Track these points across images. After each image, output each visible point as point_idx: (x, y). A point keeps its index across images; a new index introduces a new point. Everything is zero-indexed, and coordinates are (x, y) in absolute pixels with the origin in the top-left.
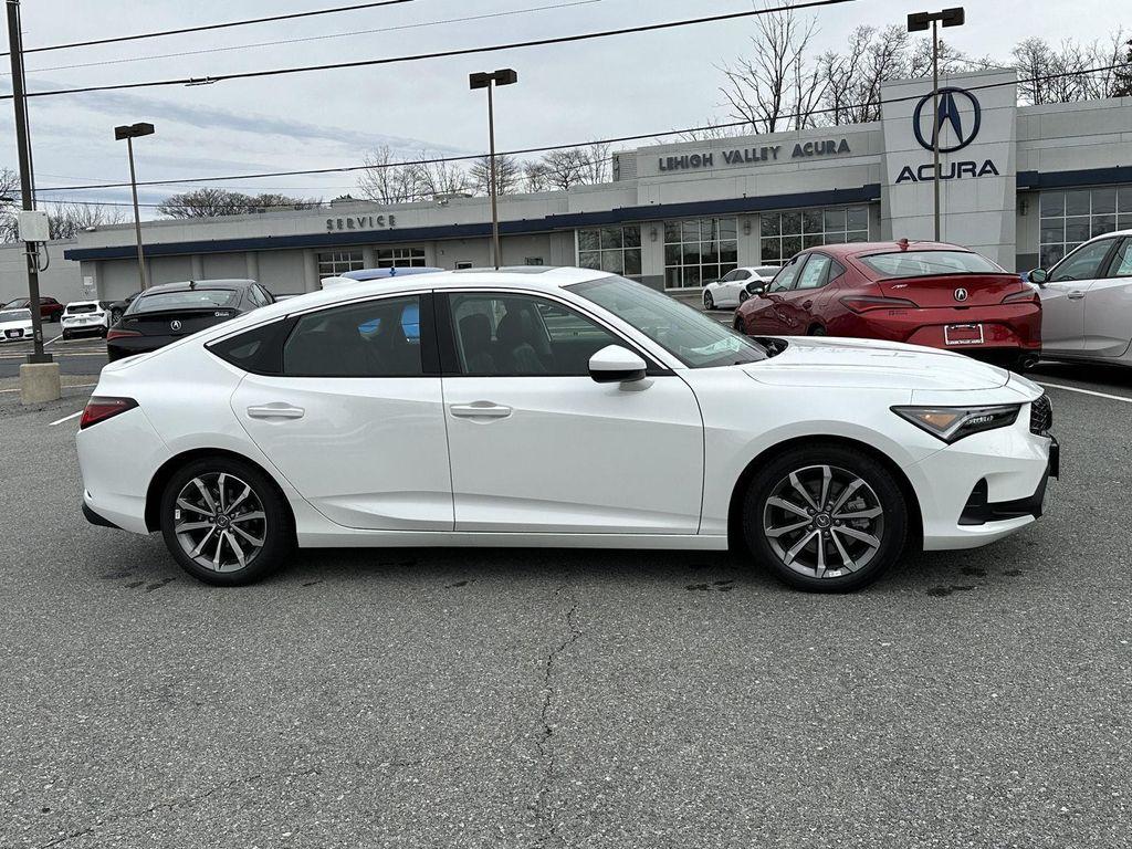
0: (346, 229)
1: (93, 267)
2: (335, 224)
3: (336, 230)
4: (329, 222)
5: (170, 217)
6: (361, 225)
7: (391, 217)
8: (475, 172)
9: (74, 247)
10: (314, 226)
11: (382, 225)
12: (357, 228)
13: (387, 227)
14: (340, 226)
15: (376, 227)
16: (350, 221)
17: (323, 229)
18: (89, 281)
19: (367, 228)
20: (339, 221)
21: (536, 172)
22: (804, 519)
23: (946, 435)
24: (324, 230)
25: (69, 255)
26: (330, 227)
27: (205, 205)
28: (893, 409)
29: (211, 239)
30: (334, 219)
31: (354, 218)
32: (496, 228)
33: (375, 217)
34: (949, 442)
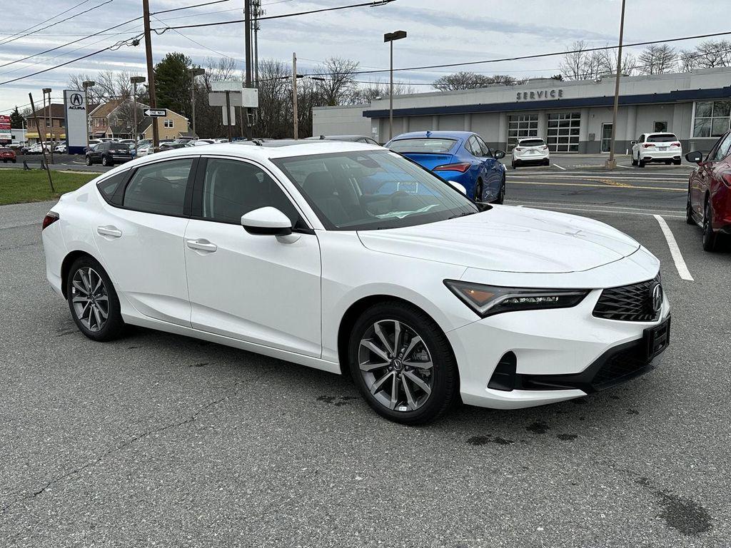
0: (529, 99)
1: (377, 122)
2: (522, 96)
3: (522, 100)
4: (519, 94)
5: (440, 90)
6: (539, 96)
7: (560, 91)
8: (643, 58)
9: (369, 109)
10: (508, 97)
11: (553, 96)
12: (537, 99)
13: (557, 98)
14: (525, 97)
15: (549, 98)
16: (532, 94)
17: (513, 99)
18: (375, 130)
19: (543, 98)
20: (525, 94)
21: (689, 58)
22: (383, 361)
23: (482, 310)
24: (515, 100)
25: (366, 114)
26: (519, 98)
27: (460, 83)
28: (446, 282)
29: (444, 105)
30: (522, 92)
31: (535, 92)
32: (617, 100)
33: (549, 91)
34: (483, 316)
